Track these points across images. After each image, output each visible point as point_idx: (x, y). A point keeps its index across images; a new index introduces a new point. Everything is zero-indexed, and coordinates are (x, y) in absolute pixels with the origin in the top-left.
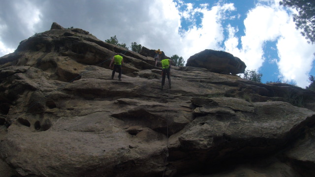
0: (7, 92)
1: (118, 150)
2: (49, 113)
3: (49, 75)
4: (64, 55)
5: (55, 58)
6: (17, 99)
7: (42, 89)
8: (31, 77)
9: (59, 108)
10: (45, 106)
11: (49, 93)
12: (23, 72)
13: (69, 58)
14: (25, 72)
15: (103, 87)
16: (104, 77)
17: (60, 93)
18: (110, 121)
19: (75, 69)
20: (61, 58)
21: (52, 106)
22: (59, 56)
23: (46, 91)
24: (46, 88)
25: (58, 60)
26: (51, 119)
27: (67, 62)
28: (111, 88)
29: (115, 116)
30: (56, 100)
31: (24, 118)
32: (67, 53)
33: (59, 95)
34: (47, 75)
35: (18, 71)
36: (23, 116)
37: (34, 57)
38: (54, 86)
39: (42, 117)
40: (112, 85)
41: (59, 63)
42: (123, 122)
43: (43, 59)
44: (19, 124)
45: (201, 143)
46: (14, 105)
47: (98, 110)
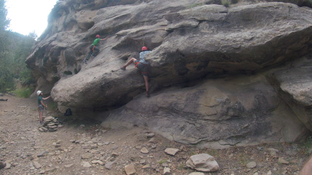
0: (50, 59)
1: (103, 75)
2: (79, 60)
3: (74, 32)
4: (79, 10)
5: (73, 17)
6: (58, 60)
7: (70, 45)
8: (61, 41)
9: (84, 54)
10: (75, 56)
11: (75, 47)
12: (55, 40)
13: (84, 11)
14: (55, 39)
15: (107, 26)
16: (110, 17)
17: (81, 43)
18: (111, 53)
19: (90, 18)
20: (78, 14)
21: (80, 54)
22: (76, 13)
23: (73, 46)
24: (73, 44)
25: (76, 17)
26: (81, 64)
27: (83, 15)
28: (114, 25)
29: (114, 48)
30: (81, 49)
31: (67, 70)
32: (80, 8)
33: (80, 45)
34: (72, 33)
35: (51, 41)
36: (66, 69)
37: (60, 23)
38: (77, 39)
39: (76, 65)
40: (114, 22)
41: (77, 19)
42: (120, 51)
43: (66, 21)
44: (65, 75)
45: (155, 60)
46: (58, 64)
47: (106, 47)
